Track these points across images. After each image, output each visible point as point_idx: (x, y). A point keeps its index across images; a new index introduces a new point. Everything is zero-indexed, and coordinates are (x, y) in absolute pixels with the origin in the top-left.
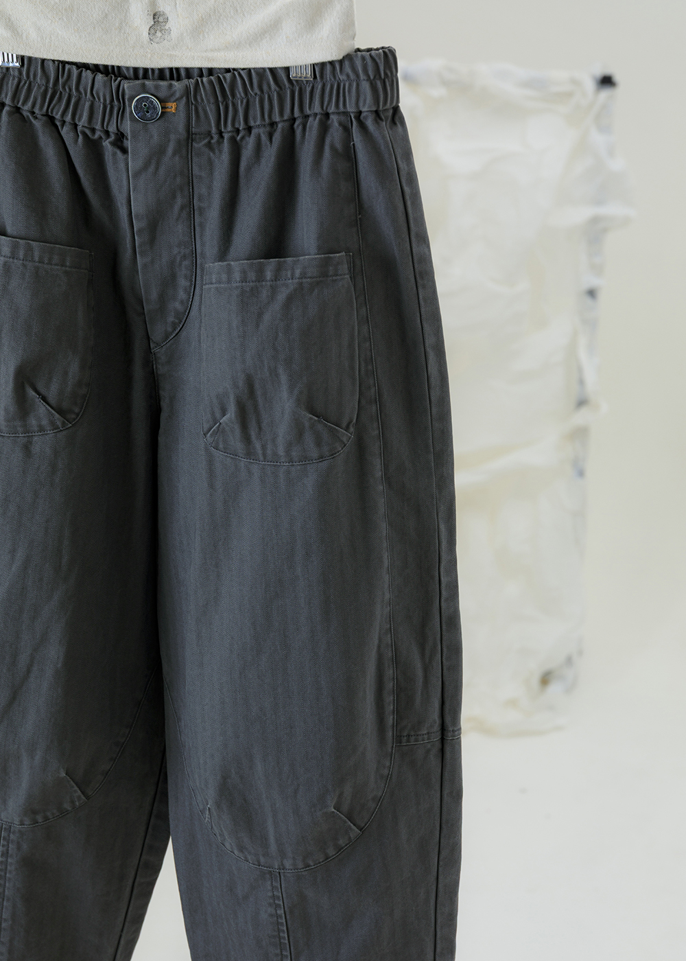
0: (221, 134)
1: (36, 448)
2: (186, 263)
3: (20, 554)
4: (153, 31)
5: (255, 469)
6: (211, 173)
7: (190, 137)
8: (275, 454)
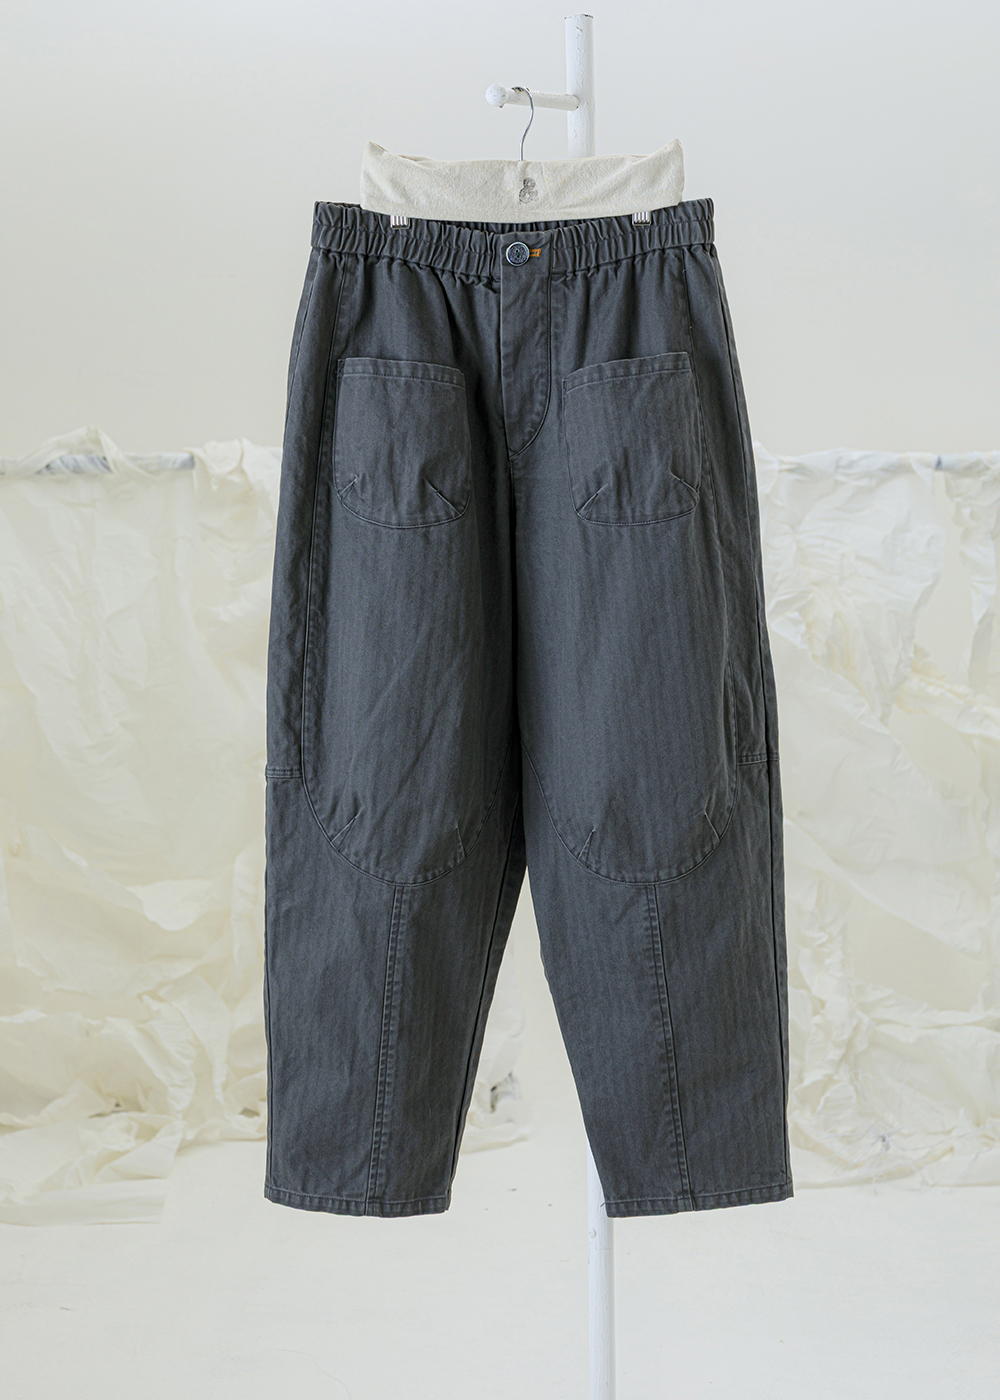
0: (574, 272)
1: (433, 537)
2: (542, 380)
3: (424, 628)
4: (523, 193)
5: (625, 531)
6: (566, 305)
7: (551, 276)
8: (643, 515)
